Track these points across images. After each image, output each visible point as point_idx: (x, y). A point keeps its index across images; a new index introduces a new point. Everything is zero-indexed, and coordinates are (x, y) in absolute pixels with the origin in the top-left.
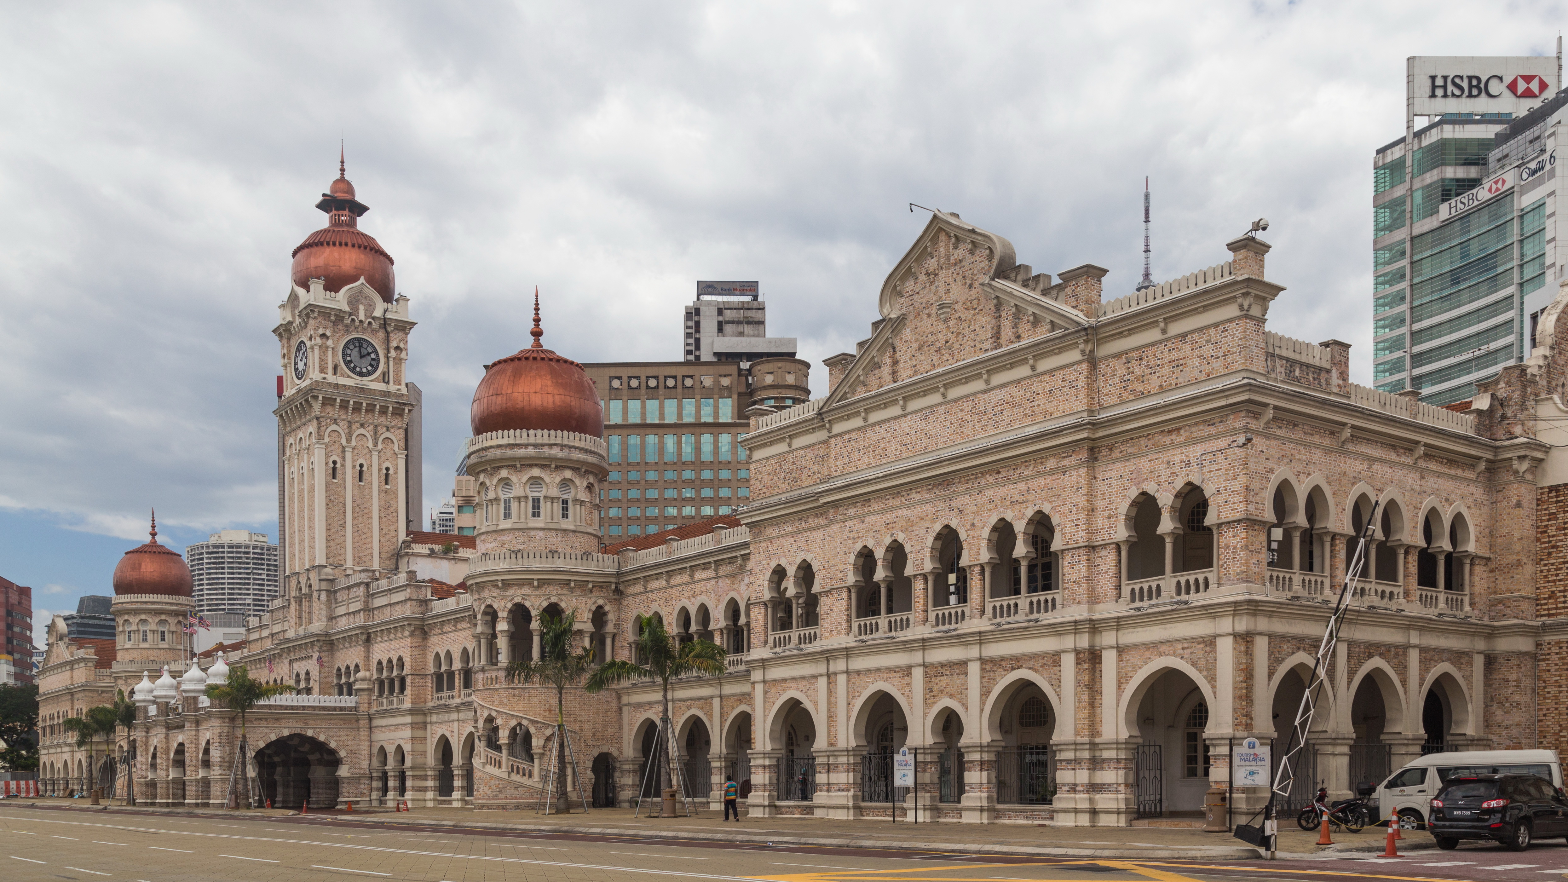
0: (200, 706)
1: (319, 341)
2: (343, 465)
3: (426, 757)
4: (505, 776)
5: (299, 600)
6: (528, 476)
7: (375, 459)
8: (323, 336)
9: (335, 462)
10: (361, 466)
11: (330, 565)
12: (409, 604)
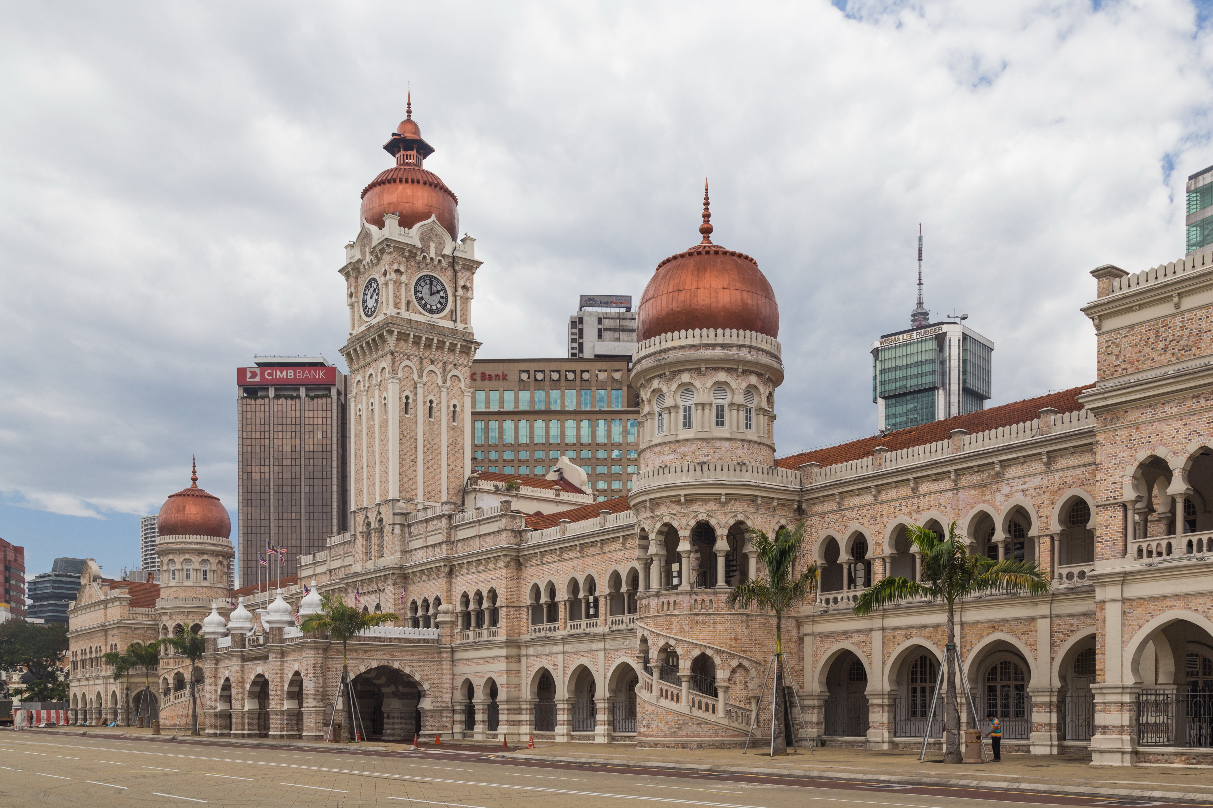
0: (285, 637)
1: (394, 276)
2: (415, 401)
3: (519, 690)
4: (686, 711)
5: (367, 535)
6: (713, 381)
7: (444, 395)
8: (397, 271)
9: (407, 398)
10: (431, 402)
11: (403, 499)
12: (504, 534)
